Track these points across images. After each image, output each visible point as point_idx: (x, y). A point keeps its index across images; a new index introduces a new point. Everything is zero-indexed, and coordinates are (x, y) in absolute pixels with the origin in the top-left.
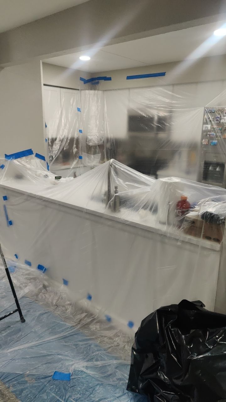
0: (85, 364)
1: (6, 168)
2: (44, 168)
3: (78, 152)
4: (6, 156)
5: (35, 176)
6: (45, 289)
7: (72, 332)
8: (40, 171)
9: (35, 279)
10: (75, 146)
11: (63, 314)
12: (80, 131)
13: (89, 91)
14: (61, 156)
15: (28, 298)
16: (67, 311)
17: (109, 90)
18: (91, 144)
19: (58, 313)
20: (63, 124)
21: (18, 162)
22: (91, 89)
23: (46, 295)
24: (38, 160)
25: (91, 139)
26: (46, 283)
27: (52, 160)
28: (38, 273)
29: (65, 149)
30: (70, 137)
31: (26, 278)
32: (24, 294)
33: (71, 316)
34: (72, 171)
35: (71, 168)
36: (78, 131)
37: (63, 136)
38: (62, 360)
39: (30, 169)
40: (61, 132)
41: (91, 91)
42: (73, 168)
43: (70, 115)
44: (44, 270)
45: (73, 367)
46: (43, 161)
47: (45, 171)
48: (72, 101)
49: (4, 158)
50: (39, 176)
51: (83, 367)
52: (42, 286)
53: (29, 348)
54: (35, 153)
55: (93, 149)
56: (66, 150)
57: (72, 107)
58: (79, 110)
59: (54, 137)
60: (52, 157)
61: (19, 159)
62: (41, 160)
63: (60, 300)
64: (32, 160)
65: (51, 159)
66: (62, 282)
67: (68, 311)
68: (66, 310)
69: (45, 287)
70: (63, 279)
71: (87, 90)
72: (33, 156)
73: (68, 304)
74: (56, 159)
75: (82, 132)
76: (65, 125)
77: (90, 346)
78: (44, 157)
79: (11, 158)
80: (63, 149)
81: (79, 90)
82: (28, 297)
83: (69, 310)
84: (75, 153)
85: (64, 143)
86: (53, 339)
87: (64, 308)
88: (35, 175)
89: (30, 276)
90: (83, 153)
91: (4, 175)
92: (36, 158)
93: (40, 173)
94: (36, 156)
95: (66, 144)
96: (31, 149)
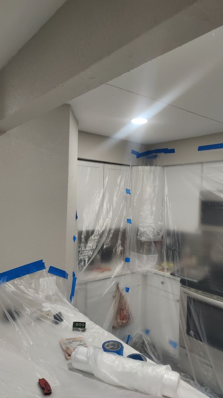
3: (124, 251)
10: (119, 242)
12: (129, 221)
13: (143, 167)
17: (171, 166)
18: (143, 239)
20: (104, 211)
21: (13, 285)
22: (146, 165)
25: (144, 232)
27: (83, 267)
30: (114, 227)
34: (114, 282)
35: (113, 276)
36: (126, 220)
37: (104, 228)
40: (101, 221)
41: (146, 167)
42: (115, 277)
43: (115, 199)
48: (119, 181)
54: (47, 265)
55: (146, 247)
57: (119, 188)
58: (128, 191)
71: (140, 166)
72: (44, 272)
75: (130, 223)
76: (108, 213)
79: (2, 280)
80: (103, 246)
81: (130, 166)
84: (119, 253)
85: (104, 238)
90: (131, 252)
94: (49, 272)
95: (106, 239)
96: (42, 260)
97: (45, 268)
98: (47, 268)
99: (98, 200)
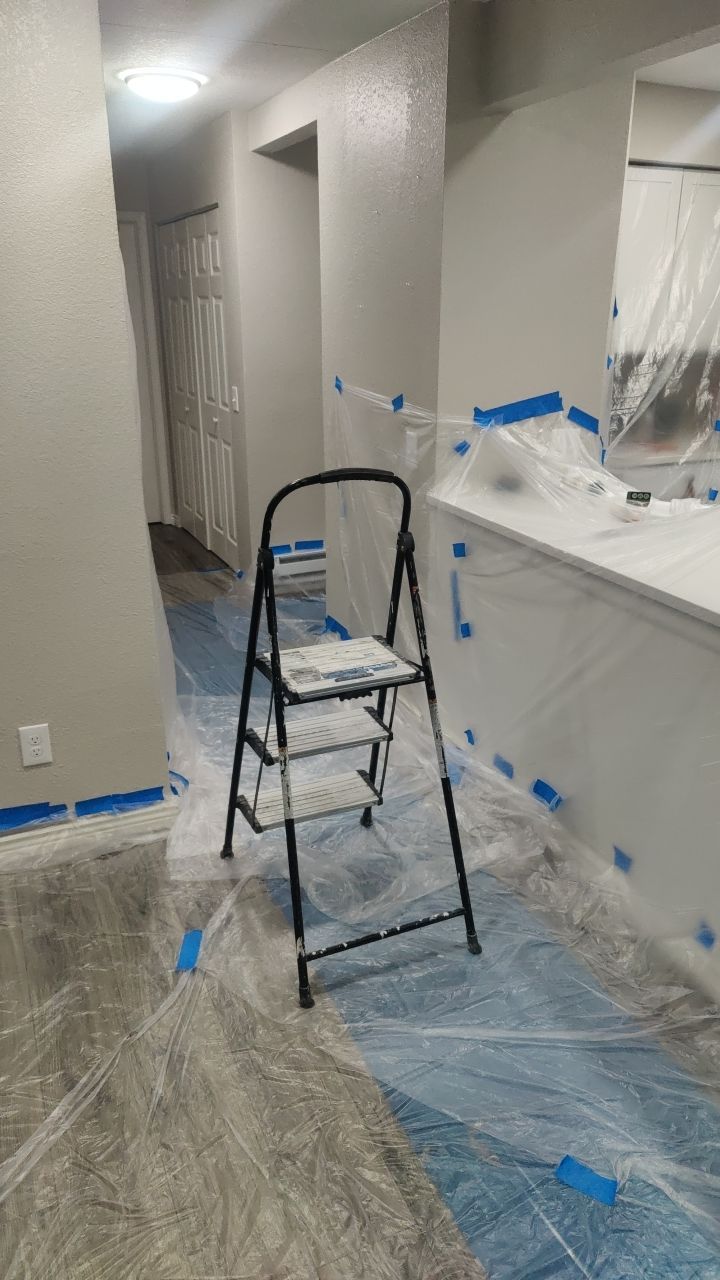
0: (673, 1169)
1: (473, 454)
2: (592, 459)
3: (714, 405)
4: (479, 414)
5: (562, 486)
6: (547, 864)
7: (632, 1039)
8: (578, 468)
9: (520, 822)
11: (604, 966)
14: (650, 417)
15: (494, 880)
16: (617, 958)
19: (587, 955)
20: (673, 305)
21: (511, 433)
23: (550, 883)
24: (574, 432)
26: (556, 846)
27: (616, 433)
28: (532, 805)
29: (667, 392)
30: (692, 348)
31: (493, 813)
32: (484, 863)
33: (631, 981)
34: (683, 473)
35: (682, 461)
37: (667, 348)
38: (592, 1124)
39: (544, 461)
40: (661, 334)
42: (686, 463)
43: (703, 270)
44: (554, 801)
45: (628, 1163)
46: (591, 434)
47: (593, 468)
49: (469, 421)
50: (574, 486)
51: (664, 1176)
52: (543, 852)
53: (486, 1043)
54: (567, 406)
56: (671, 396)
59: (636, 350)
60: (620, 420)
61: (514, 427)
62: (585, 429)
63: (596, 914)
64: (555, 431)
65: (615, 426)
66: (613, 854)
67: (620, 960)
68: (617, 954)
69: (549, 856)
70: (616, 849)
72: (561, 417)
73: (626, 937)
74: (631, 429)
76: (681, 307)
77: (694, 1108)
78: (597, 421)
79: (493, 421)
80: (662, 391)
82: (492, 876)
83: (625, 959)
84: (701, 408)
85: (668, 370)
86: (564, 1041)
87: (608, 947)
88: (563, 482)
89: (506, 811)
91: (465, 475)
92: (569, 422)
93: (576, 475)
94: (569, 417)
95: (673, 374)
96: (558, 393)
97: (562, 409)
98: (567, 411)
99: (660, 275)
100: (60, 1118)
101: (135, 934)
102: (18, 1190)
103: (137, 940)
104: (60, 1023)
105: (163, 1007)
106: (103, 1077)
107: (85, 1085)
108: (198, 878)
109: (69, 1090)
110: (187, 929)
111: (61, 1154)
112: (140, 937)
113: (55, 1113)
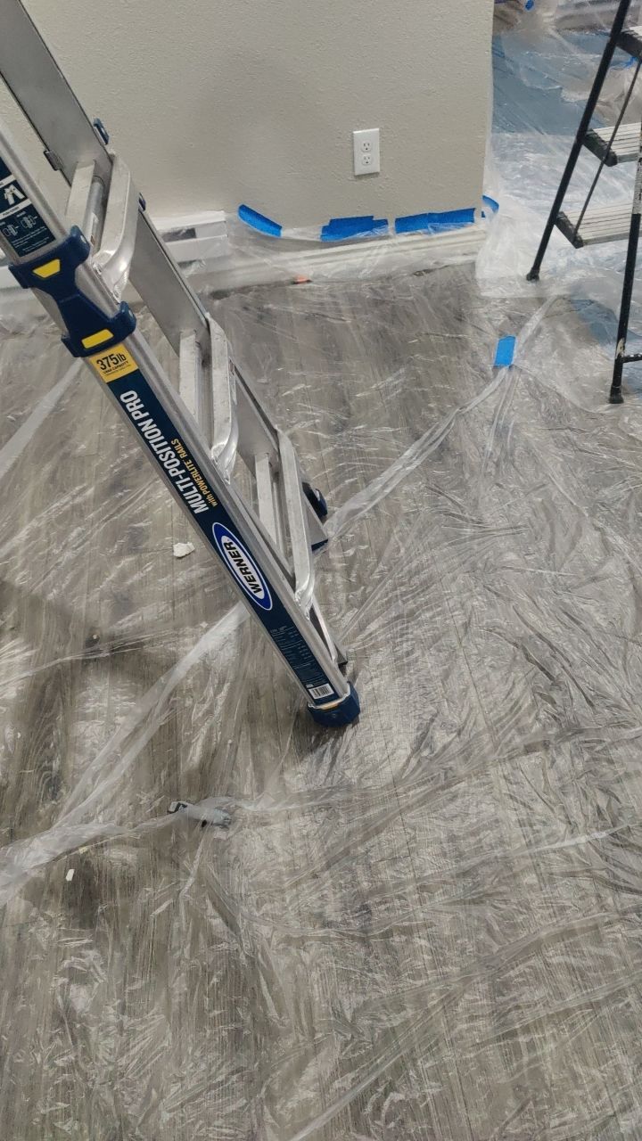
100: (411, 458)
101: (454, 336)
102: (387, 498)
103: (457, 341)
104: (400, 394)
105: (487, 391)
106: (442, 434)
107: (429, 438)
108: (507, 295)
109: (416, 440)
110: (501, 335)
111: (416, 480)
112: (459, 338)
113: (408, 453)
